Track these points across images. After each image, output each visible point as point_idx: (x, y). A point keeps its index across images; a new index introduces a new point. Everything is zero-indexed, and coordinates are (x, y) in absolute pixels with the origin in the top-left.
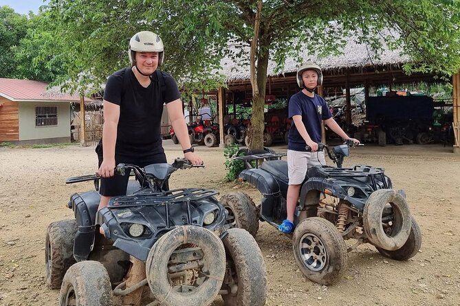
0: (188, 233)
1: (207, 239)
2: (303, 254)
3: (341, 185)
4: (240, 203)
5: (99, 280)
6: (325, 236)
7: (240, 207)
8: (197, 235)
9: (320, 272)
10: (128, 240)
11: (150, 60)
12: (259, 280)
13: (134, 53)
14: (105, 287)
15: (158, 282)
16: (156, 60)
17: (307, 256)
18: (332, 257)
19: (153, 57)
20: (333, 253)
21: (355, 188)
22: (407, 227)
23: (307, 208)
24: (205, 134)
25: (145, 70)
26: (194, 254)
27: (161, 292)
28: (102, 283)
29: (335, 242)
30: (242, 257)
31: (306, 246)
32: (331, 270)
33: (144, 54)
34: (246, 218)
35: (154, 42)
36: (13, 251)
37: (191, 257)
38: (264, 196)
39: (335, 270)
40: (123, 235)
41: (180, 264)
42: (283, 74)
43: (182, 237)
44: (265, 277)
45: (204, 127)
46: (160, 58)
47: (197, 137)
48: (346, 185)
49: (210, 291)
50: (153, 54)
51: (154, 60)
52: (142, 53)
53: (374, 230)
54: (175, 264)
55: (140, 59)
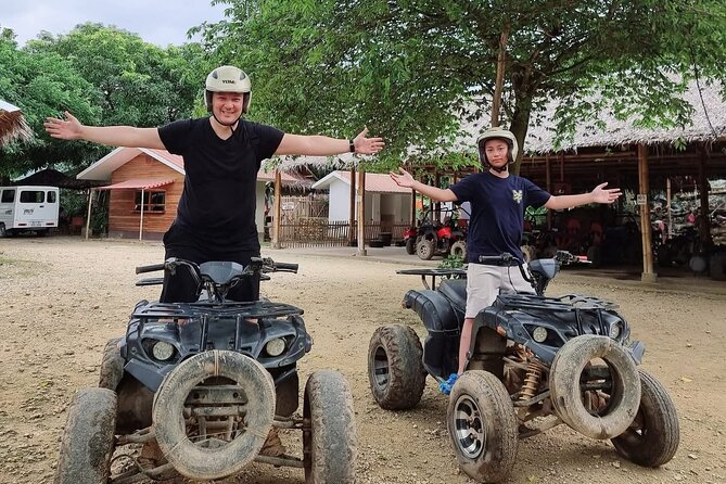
0: (221, 361)
1: (249, 373)
2: (459, 428)
3: (523, 323)
4: (396, 341)
5: (97, 414)
6: (483, 402)
7: (395, 348)
8: (235, 366)
9: (476, 459)
10: (147, 363)
11: (230, 104)
12: (338, 449)
13: (210, 94)
14: (103, 425)
15: (163, 424)
16: (239, 104)
17: (464, 434)
18: (490, 437)
19: (234, 100)
20: (492, 429)
21: (547, 329)
22: (630, 404)
23: (484, 357)
24: (452, 241)
25: (223, 118)
26: (235, 395)
27: (167, 440)
28: (99, 418)
29: (496, 413)
30: (320, 411)
31: (463, 415)
32: (488, 457)
33: (223, 95)
34: (402, 366)
35: (237, 80)
36: (86, 380)
37: (229, 399)
38: (430, 332)
39: (494, 458)
40: (142, 355)
41: (211, 405)
42: (575, 148)
43: (211, 365)
44: (350, 447)
45: (453, 229)
46: (245, 101)
47: (440, 245)
48: (531, 322)
49: (242, 452)
50: (234, 95)
51: (235, 104)
52: (220, 93)
53: (562, 399)
54: (203, 405)
55: (217, 102)
